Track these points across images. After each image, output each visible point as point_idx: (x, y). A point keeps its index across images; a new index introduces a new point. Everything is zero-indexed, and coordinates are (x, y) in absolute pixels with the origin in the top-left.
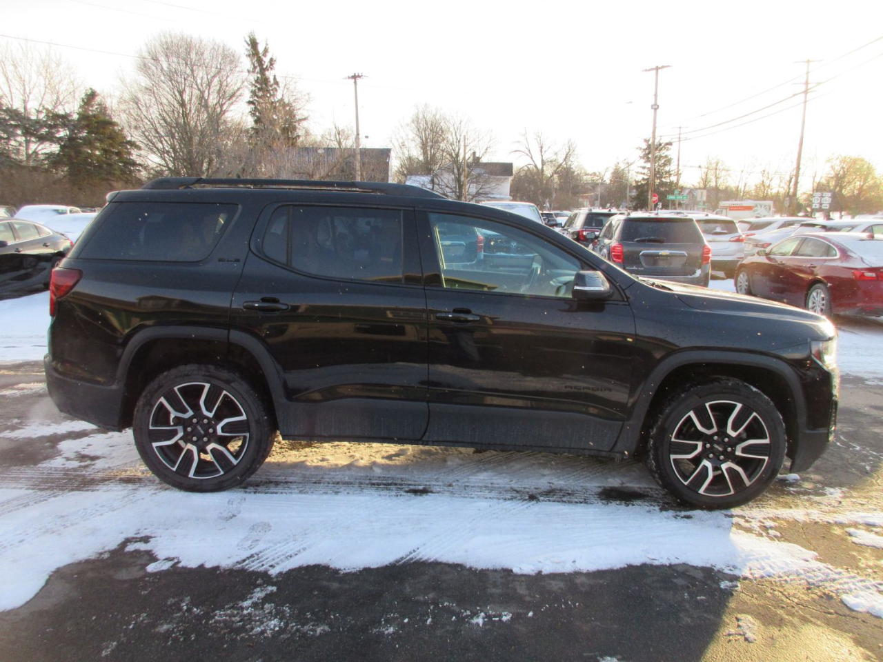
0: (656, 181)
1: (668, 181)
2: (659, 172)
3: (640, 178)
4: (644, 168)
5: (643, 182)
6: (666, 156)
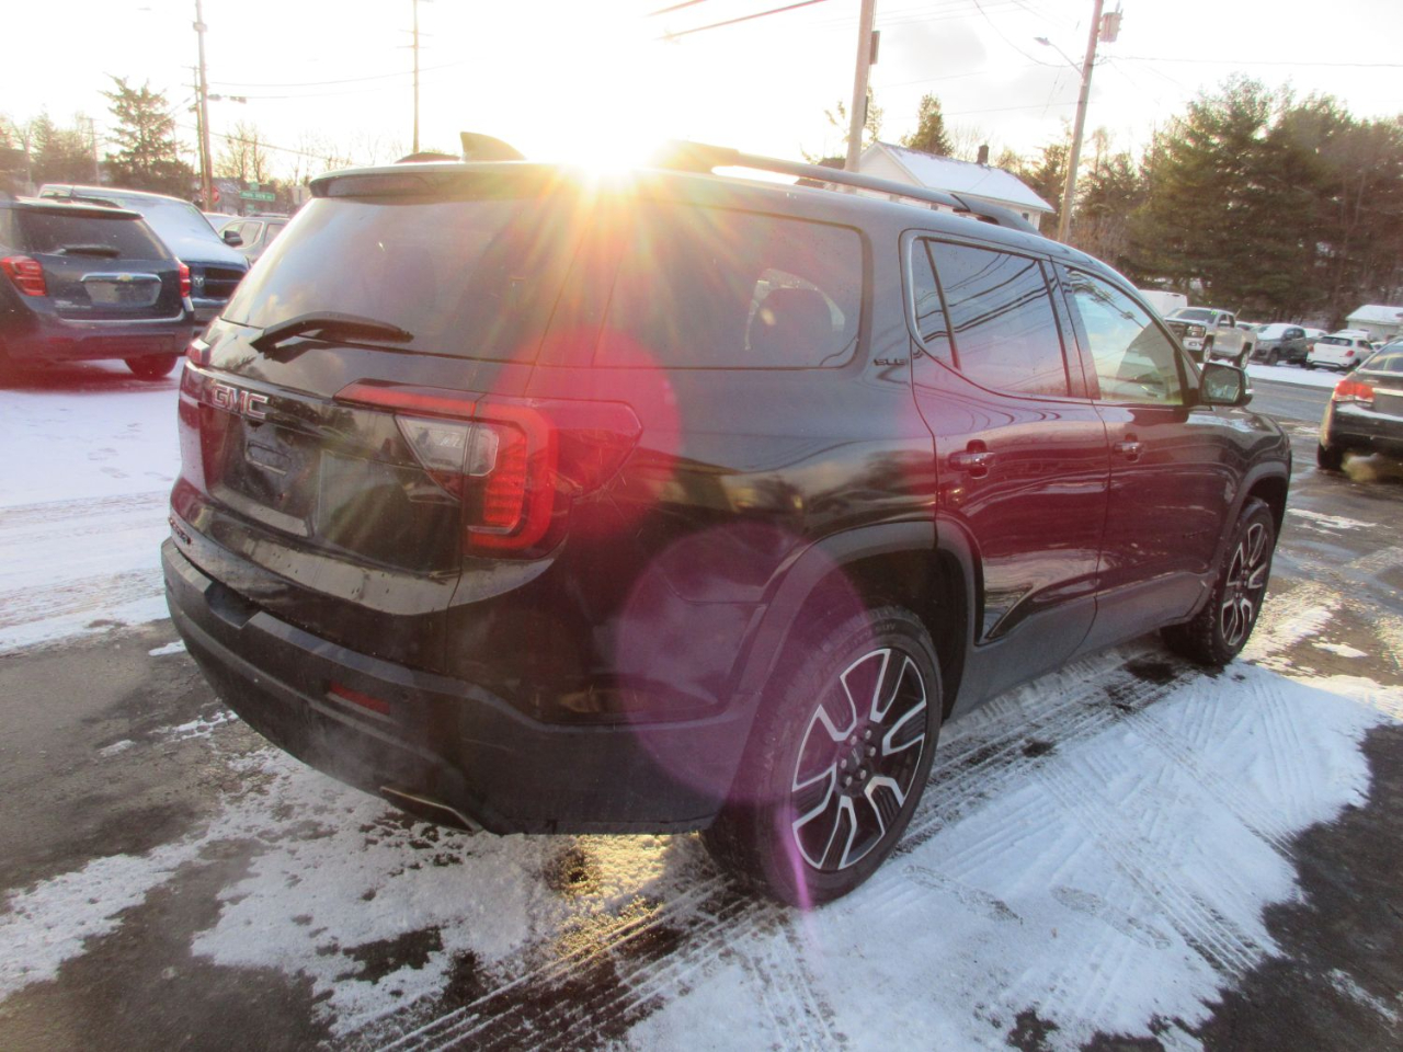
0: (149, 159)
1: (172, 160)
2: (151, 144)
3: (115, 150)
4: (121, 132)
5: (123, 159)
6: (162, 115)
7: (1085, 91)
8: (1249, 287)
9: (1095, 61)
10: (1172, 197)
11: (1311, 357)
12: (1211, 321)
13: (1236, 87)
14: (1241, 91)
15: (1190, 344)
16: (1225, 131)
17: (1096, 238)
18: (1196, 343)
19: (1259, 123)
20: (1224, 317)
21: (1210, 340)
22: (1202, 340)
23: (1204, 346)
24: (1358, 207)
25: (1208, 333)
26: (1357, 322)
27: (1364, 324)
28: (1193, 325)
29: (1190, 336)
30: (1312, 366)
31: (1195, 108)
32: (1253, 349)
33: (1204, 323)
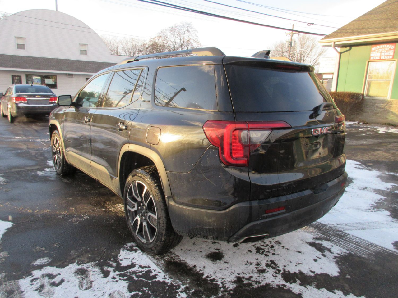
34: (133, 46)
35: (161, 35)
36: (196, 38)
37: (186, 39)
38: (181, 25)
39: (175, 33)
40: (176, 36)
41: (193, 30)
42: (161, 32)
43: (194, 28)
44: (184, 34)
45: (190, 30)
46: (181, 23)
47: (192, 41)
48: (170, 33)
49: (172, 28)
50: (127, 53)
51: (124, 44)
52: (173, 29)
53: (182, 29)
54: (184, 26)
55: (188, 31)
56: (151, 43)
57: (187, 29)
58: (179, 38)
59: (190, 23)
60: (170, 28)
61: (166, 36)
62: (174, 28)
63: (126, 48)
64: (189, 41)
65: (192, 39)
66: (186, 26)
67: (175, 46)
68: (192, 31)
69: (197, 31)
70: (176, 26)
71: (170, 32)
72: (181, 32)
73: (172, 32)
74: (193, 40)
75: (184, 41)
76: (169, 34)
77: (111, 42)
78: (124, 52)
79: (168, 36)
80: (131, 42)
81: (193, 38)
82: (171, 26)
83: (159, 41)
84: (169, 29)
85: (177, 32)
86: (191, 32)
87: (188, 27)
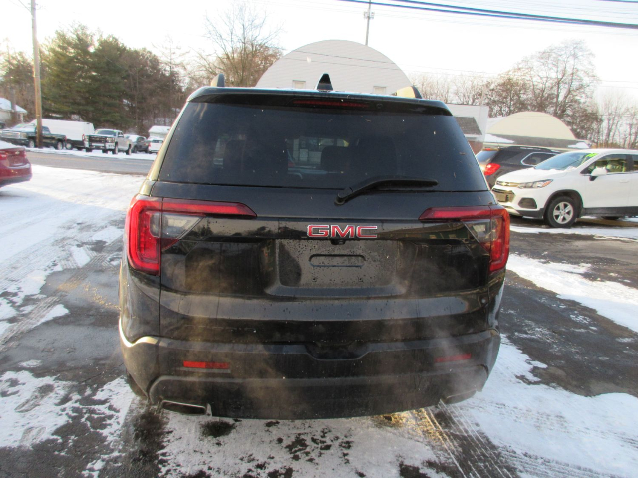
7: (34, 21)
8: (103, 119)
9: (37, 7)
10: (58, 76)
11: (150, 149)
12: (115, 135)
13: (76, 26)
14: (79, 28)
15: (109, 146)
16: (75, 47)
17: (23, 94)
18: (112, 146)
19: (91, 45)
20: (119, 134)
21: (116, 144)
22: (114, 144)
23: (115, 147)
24: (137, 86)
25: (115, 141)
26: (153, 133)
27: (155, 134)
28: (109, 138)
29: (108, 142)
30: (151, 153)
31: (59, 34)
32: (132, 147)
33: (112, 136)
34: (473, 87)
35: (520, 66)
36: (590, 67)
37: (569, 71)
38: (563, 46)
39: (549, 62)
40: (550, 66)
41: (585, 53)
42: (523, 60)
43: (588, 51)
44: (566, 62)
45: (580, 54)
46: (562, 43)
47: (581, 74)
48: (538, 63)
49: (544, 53)
50: (462, 100)
51: (459, 85)
52: (544, 55)
53: (563, 53)
54: (566, 47)
55: (575, 56)
56: (502, 81)
57: (573, 53)
58: (555, 69)
59: (581, 41)
60: (539, 53)
61: (531, 68)
62: (548, 52)
63: (462, 90)
64: (574, 75)
65: (582, 70)
66: (572, 48)
67: (545, 85)
68: (582, 56)
69: (593, 55)
70: (553, 48)
71: (539, 60)
72: (560, 58)
73: (542, 61)
74: (582, 72)
75: (563, 75)
76: (536, 64)
77: (439, 83)
78: (457, 97)
79: (535, 68)
80: (471, 81)
81: (584, 68)
82: (542, 50)
83: (517, 77)
84: (538, 55)
85: (552, 59)
86: (580, 58)
87: (576, 50)
